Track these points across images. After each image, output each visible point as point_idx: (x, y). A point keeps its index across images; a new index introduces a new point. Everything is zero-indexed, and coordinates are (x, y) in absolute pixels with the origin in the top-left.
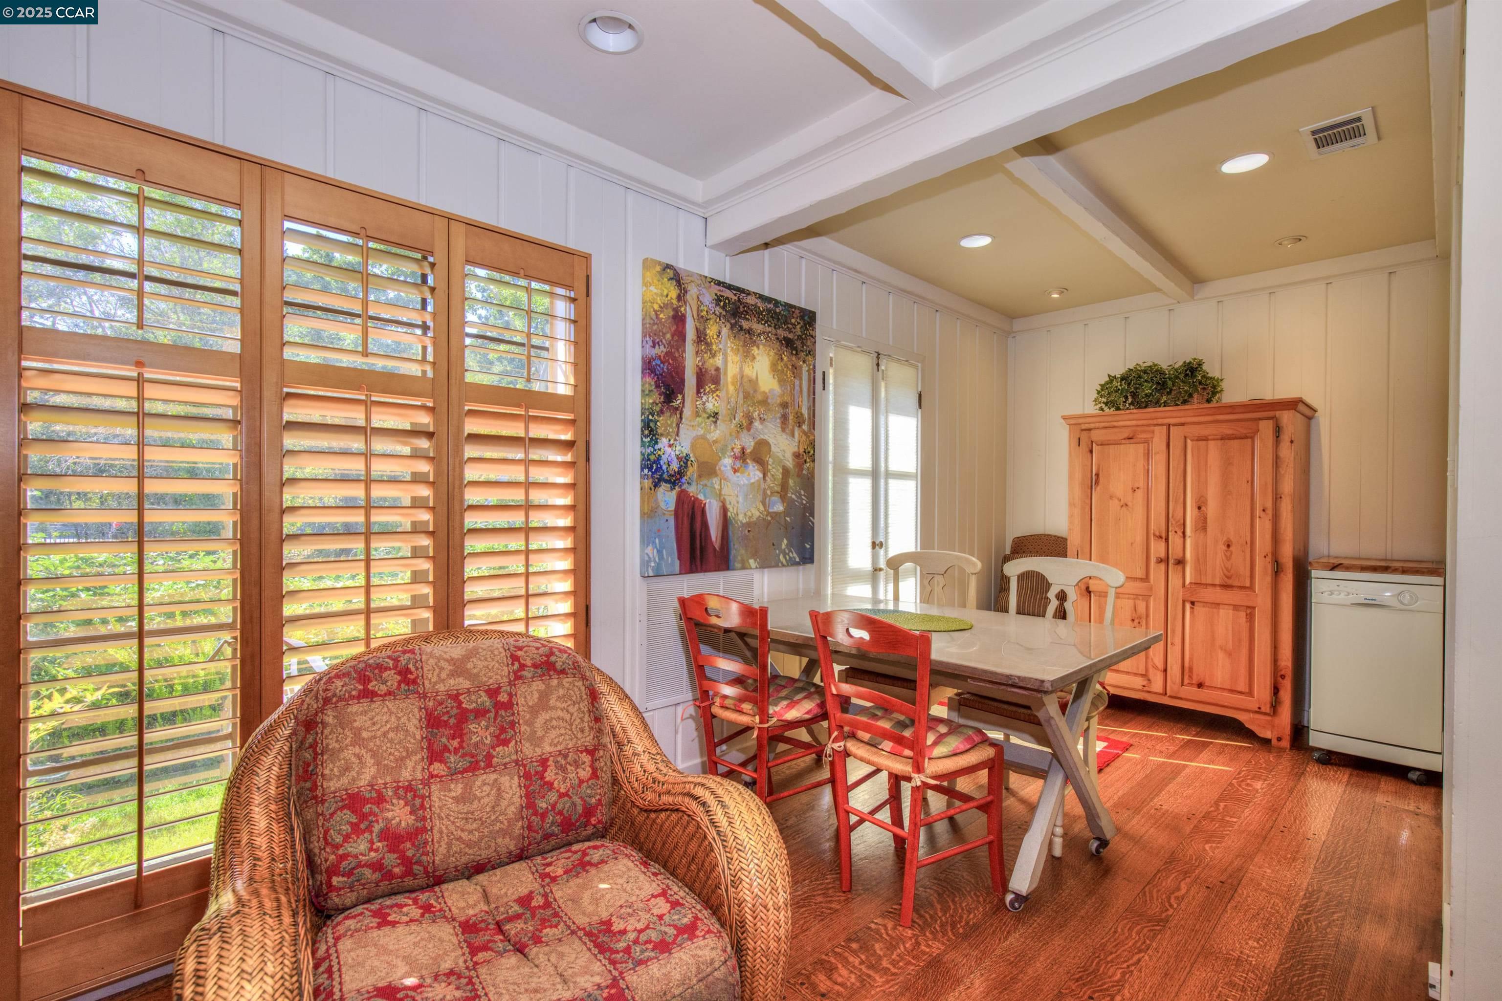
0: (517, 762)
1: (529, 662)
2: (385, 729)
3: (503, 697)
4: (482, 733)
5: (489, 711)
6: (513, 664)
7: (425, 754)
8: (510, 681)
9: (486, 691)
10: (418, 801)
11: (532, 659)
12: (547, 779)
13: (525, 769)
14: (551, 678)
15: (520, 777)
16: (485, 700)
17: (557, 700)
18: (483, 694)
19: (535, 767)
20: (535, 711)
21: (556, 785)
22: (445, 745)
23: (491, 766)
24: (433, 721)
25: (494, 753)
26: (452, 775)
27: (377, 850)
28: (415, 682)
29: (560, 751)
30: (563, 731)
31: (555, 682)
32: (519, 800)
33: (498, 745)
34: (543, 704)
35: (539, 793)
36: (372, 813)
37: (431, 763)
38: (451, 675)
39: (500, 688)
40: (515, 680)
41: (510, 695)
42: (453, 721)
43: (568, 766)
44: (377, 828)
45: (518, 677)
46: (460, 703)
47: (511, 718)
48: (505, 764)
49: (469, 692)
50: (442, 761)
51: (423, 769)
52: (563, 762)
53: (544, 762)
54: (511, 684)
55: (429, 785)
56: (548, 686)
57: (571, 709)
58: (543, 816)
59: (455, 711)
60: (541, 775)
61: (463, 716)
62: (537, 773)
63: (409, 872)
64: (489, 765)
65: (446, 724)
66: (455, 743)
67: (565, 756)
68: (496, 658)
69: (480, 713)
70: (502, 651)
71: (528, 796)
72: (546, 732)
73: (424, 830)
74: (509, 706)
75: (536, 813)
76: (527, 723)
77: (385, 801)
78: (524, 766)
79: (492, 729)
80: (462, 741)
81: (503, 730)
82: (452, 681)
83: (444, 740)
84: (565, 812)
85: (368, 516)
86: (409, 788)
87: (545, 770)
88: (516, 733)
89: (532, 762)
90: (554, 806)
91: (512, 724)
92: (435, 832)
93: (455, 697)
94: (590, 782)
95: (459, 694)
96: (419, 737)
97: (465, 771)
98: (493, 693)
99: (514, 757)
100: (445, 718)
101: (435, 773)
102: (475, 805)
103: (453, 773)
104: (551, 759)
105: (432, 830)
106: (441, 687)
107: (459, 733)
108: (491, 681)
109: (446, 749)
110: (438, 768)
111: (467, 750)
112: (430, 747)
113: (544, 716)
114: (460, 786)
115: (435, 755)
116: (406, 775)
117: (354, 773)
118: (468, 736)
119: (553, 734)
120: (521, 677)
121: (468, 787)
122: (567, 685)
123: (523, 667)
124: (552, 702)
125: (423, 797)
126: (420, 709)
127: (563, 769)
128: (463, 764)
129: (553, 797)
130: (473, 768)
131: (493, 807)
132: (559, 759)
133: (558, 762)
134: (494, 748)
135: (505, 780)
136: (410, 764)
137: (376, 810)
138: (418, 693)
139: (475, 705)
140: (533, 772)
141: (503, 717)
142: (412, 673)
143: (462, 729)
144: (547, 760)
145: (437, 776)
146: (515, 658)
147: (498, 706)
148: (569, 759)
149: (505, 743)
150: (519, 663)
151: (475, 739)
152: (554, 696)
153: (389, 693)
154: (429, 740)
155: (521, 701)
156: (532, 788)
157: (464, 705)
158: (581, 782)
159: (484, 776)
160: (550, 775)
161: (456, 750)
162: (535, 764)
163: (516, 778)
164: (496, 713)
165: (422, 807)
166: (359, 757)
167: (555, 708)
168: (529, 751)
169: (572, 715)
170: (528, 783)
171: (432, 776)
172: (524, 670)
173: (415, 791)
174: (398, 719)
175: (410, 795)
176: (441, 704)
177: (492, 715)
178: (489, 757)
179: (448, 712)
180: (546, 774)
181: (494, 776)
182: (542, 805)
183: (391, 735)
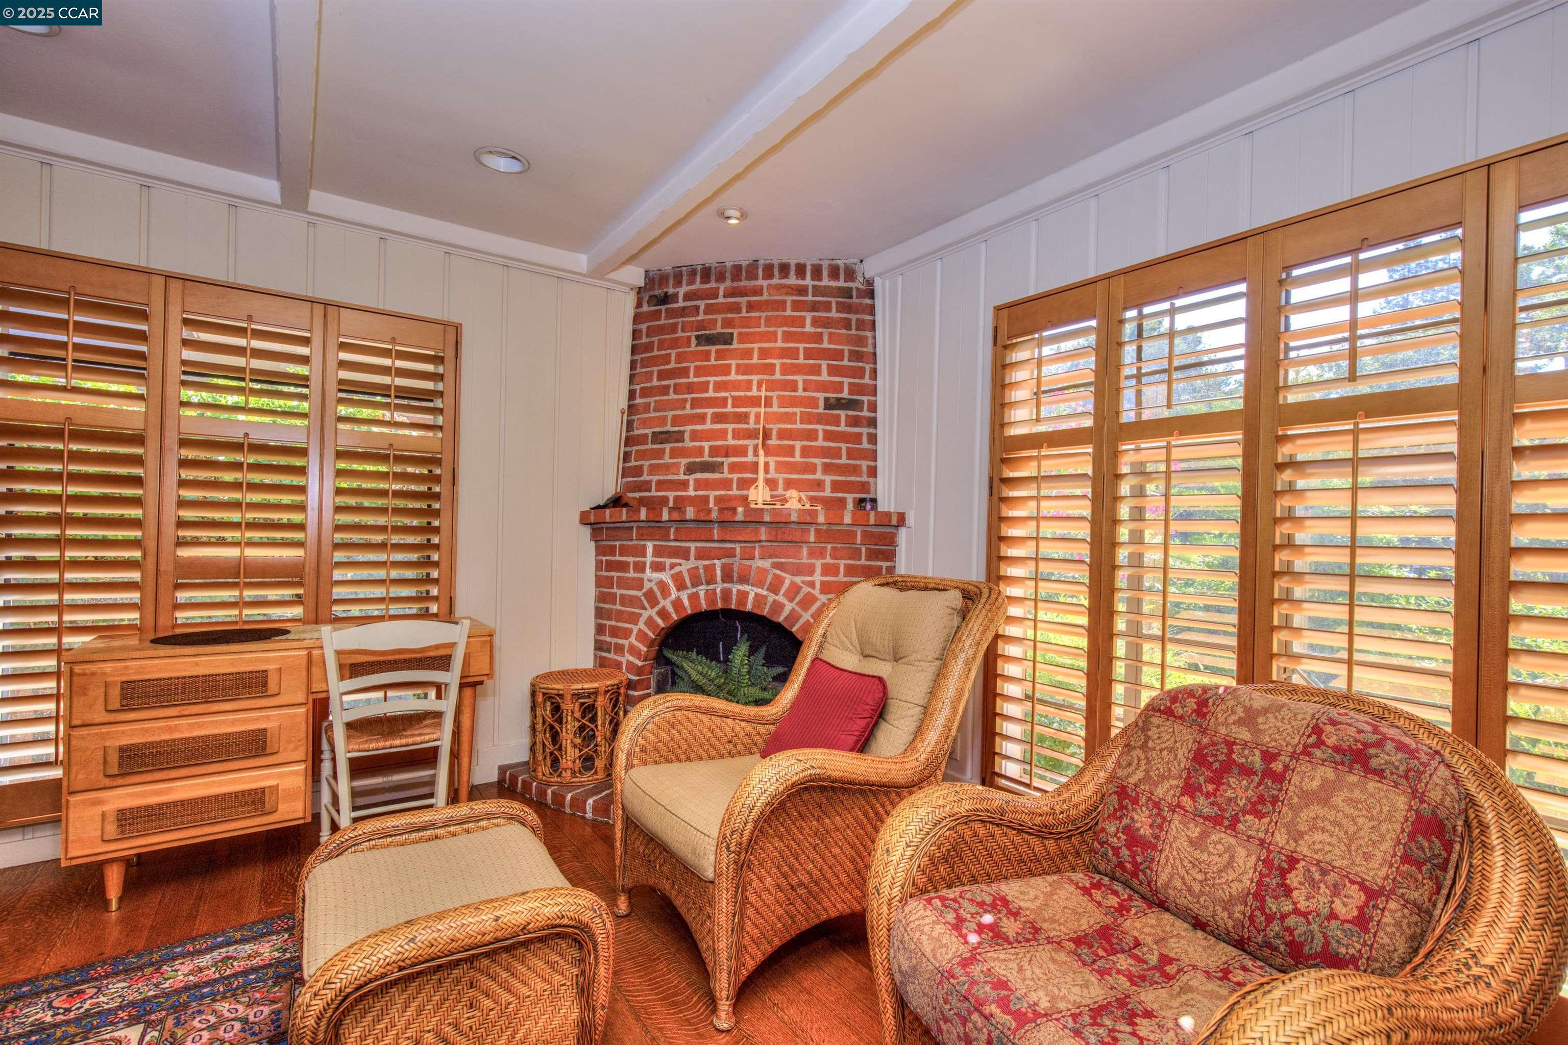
0: (1262, 842)
1: (1331, 741)
2: (1163, 746)
3: (1277, 766)
4: (1240, 792)
5: (1255, 774)
6: (1309, 736)
7: (1181, 783)
8: (1294, 752)
9: (1262, 752)
10: (1159, 820)
11: (1338, 740)
12: (1288, 882)
13: (1268, 856)
14: (1350, 772)
15: (1259, 859)
16: (1256, 760)
17: (1343, 801)
18: (1257, 753)
19: (1279, 860)
20: (1308, 797)
21: (1295, 894)
22: (1200, 785)
23: (1234, 829)
24: (1200, 757)
25: (1242, 819)
26: (1195, 815)
27: (1119, 839)
28: (1204, 716)
29: (1319, 862)
30: (1334, 840)
31: (1352, 779)
32: (1248, 883)
33: (1249, 813)
34: (1323, 796)
35: (1274, 890)
36: (1126, 808)
37: (1182, 794)
38: (1240, 722)
39: (1279, 754)
40: (1302, 753)
41: (1286, 767)
42: (1216, 765)
43: (1322, 885)
44: (1126, 821)
45: (1306, 751)
46: (1231, 751)
47: (1275, 792)
48: (1249, 837)
49: (1245, 744)
50: (1193, 798)
51: (1174, 796)
52: (1317, 876)
53: (1293, 861)
54: (1294, 756)
55: (1174, 811)
56: (1339, 779)
57: (1361, 821)
58: (1270, 919)
59: (1222, 758)
60: (1283, 873)
61: (1228, 766)
62: (1280, 868)
63: (1135, 874)
64: (1232, 826)
65: (1209, 766)
66: (1210, 788)
67: (1324, 872)
68: (1294, 723)
69: (1246, 771)
70: (1309, 718)
71: (1260, 884)
72: (1310, 829)
73: (1154, 847)
74: (1279, 778)
75: (1262, 909)
76: (1291, 807)
77: (1137, 803)
78: (1269, 852)
79: (1250, 793)
80: (1217, 790)
81: (1261, 800)
82: (1235, 728)
83: (1202, 779)
84: (1296, 933)
85: (1353, 556)
86: (1157, 805)
87: (1289, 872)
88: (1274, 811)
89: (1280, 853)
90: (1283, 917)
91: (1275, 800)
92: (1163, 856)
93: (1230, 744)
94: (1346, 926)
95: (1235, 743)
96: (1182, 766)
97: (1207, 818)
98: (1269, 757)
99: (1261, 835)
100: (1211, 759)
101: (1183, 804)
102: (1205, 856)
103: (1197, 814)
104: (1302, 863)
105: (1161, 851)
106: (1223, 730)
107: (1217, 779)
108: (1273, 744)
109: (1199, 788)
110: (1186, 800)
111: (1219, 800)
112: (1189, 777)
113: (1317, 810)
114: (1198, 830)
115: (1189, 789)
116: (1160, 792)
117: (1130, 770)
118: (1225, 787)
119: (1318, 836)
120: (1309, 754)
121: (1204, 835)
122: (1371, 790)
123: (1320, 743)
124: (1338, 800)
125: (1164, 819)
126: (1195, 741)
127: (1314, 885)
128: (1207, 810)
129: (1287, 907)
130: (1217, 820)
131: (1220, 871)
132: (1313, 869)
133: (1309, 871)
134: (1245, 813)
135: (1241, 853)
136: (1166, 785)
137: (1130, 807)
138: (1201, 726)
139: (1244, 760)
140: (1276, 863)
141: (1267, 786)
142: (1207, 707)
143: (1222, 778)
144: (1298, 861)
145: (1183, 808)
146: (1317, 730)
147: (1268, 773)
148: (1328, 878)
149: (1260, 815)
150: (1319, 737)
151: (1229, 794)
152: (1345, 794)
153: (1181, 718)
154: (1189, 772)
155: (1296, 779)
156: (1268, 879)
157: (1234, 756)
158: (1333, 916)
159: (1223, 835)
160: (1293, 879)
161: (1208, 795)
162: (1284, 858)
163: (1254, 858)
164: (1262, 779)
165: (1160, 827)
166: (1139, 760)
167: (1335, 808)
168: (1280, 838)
169: (1359, 829)
170: (1265, 871)
171: (1179, 805)
172: (1319, 748)
173: (1160, 810)
174: (1176, 742)
175: (1155, 811)
176: (1214, 744)
177: (1257, 779)
178: (1235, 820)
179: (1216, 755)
180: (1288, 876)
181: (1233, 841)
182: (1272, 905)
183: (1165, 753)
